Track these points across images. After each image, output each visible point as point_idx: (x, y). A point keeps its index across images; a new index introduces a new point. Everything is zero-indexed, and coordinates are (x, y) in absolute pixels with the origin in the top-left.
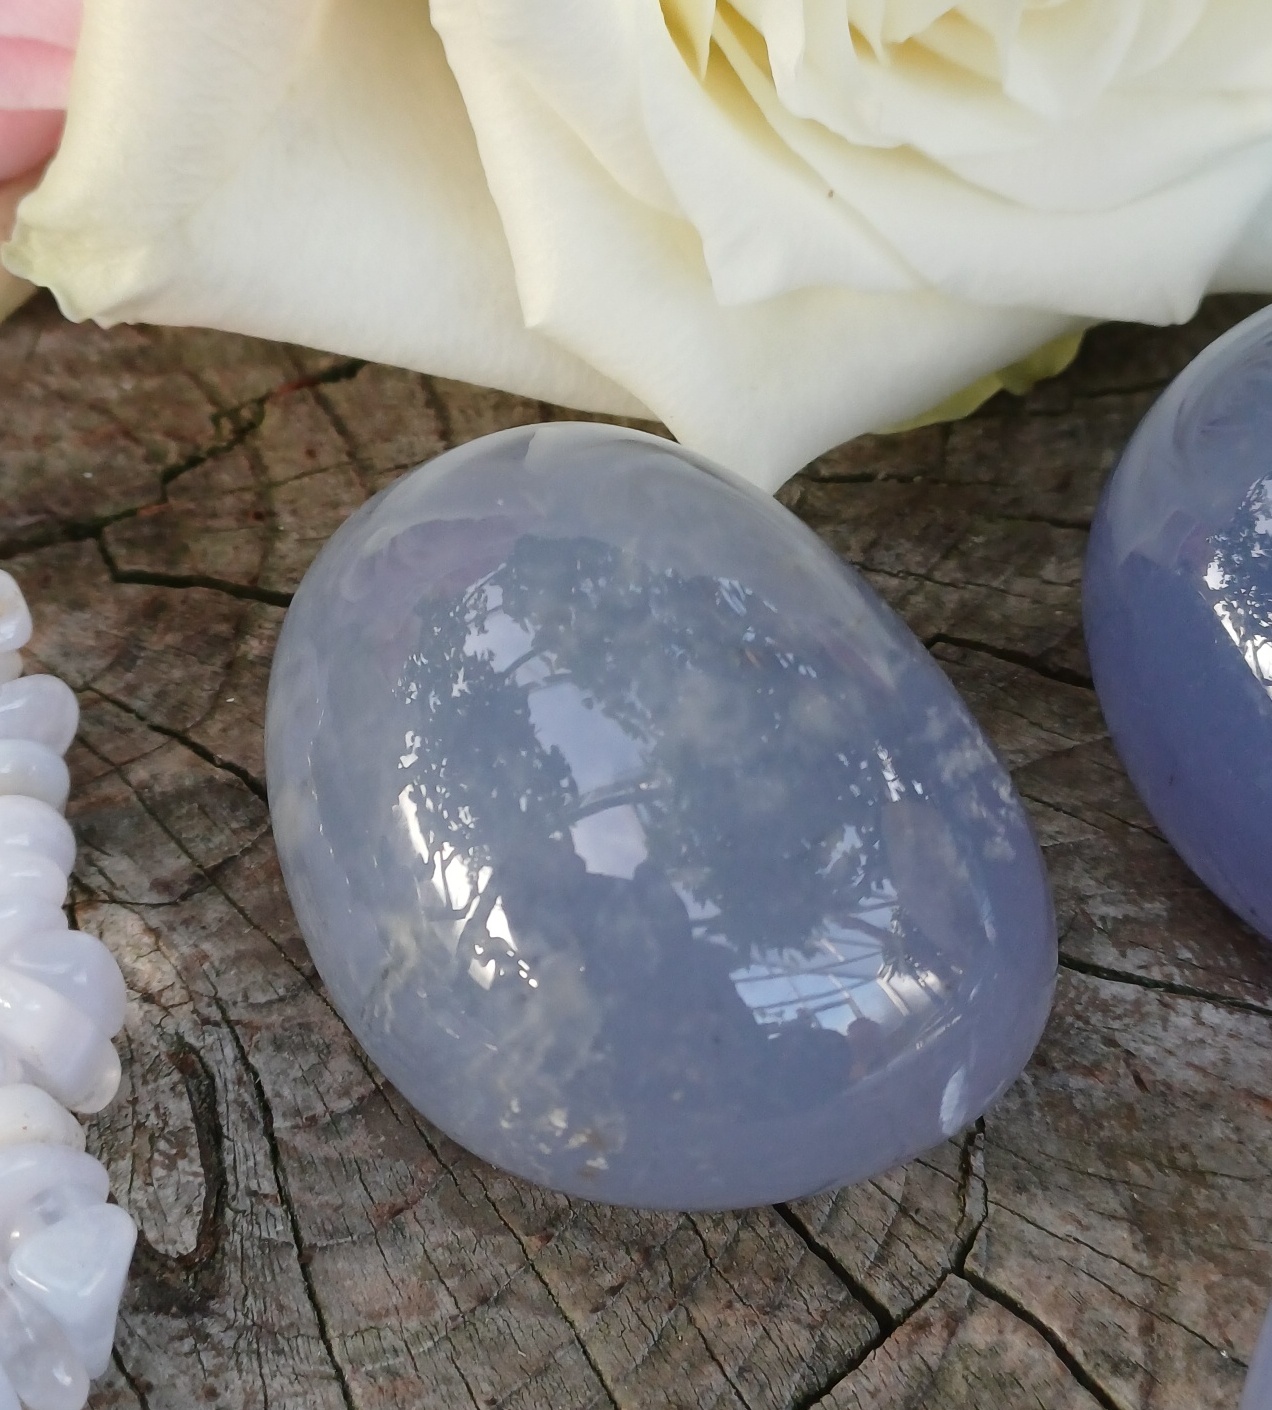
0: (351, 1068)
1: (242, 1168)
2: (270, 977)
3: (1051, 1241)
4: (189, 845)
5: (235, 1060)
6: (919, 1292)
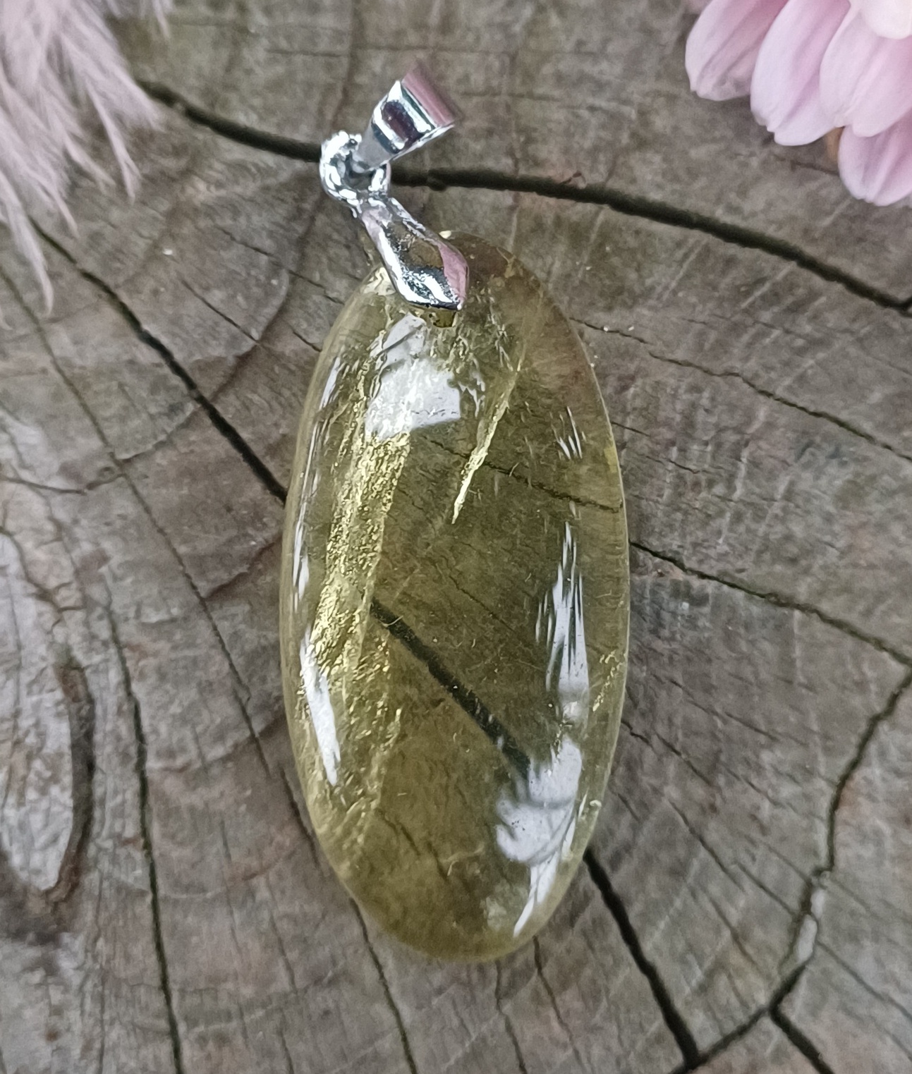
0: (230, 710)
1: (110, 804)
2: (166, 593)
3: (868, 996)
5: (118, 687)
6: (730, 1027)
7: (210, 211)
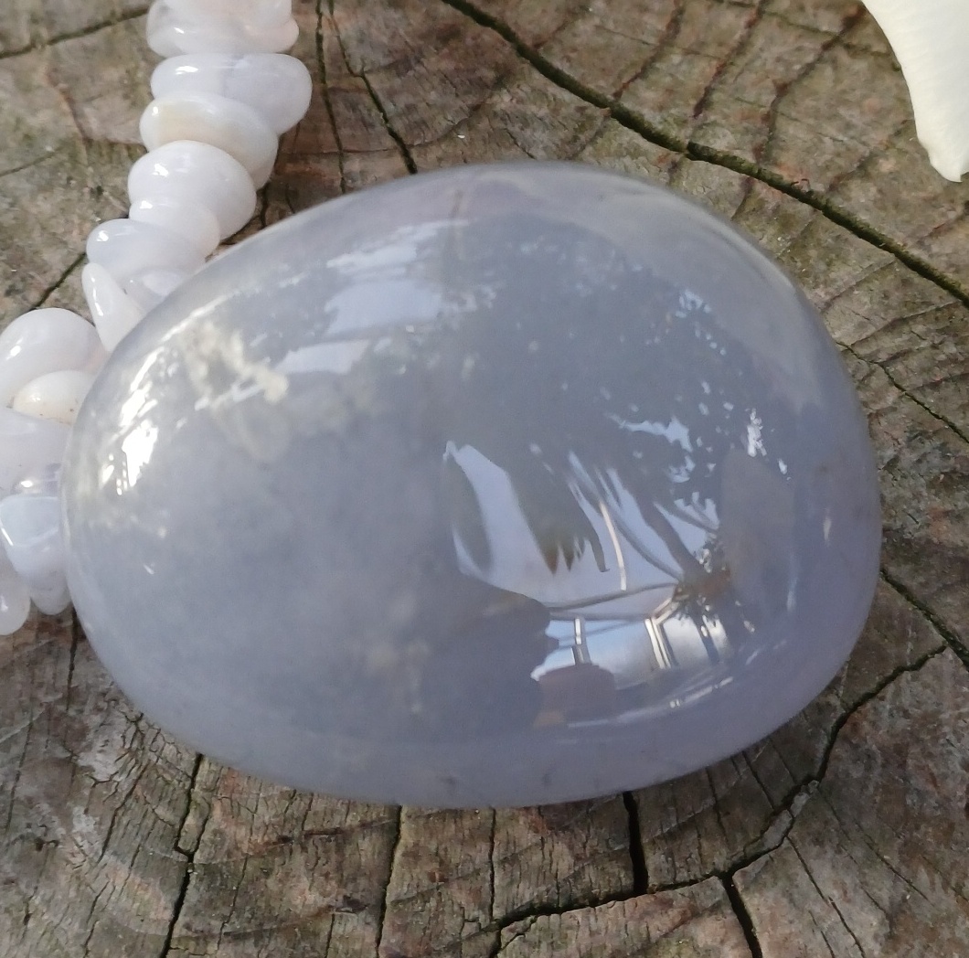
3: (814, 894)
6: (683, 876)
7: (505, 117)
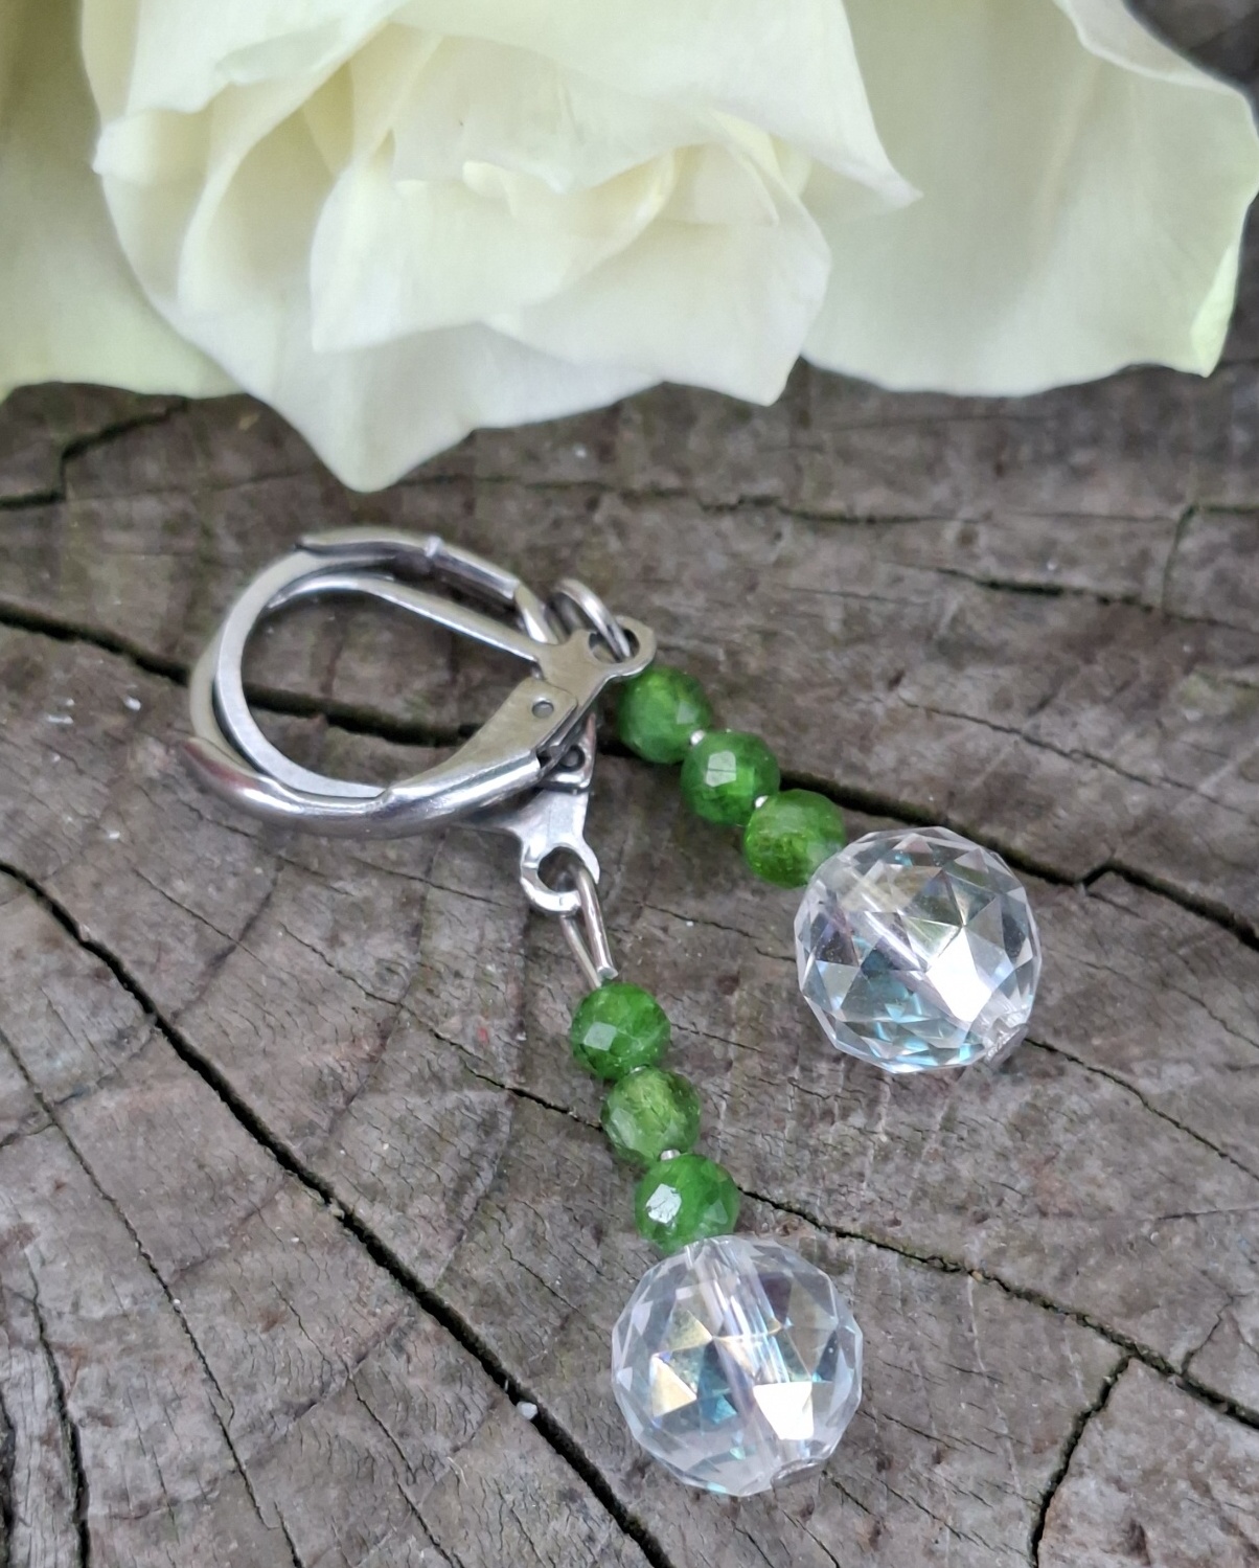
0: (206, 1432)
2: (113, 1279)
4: (26, 1060)
5: (48, 1405)
7: (168, 781)
